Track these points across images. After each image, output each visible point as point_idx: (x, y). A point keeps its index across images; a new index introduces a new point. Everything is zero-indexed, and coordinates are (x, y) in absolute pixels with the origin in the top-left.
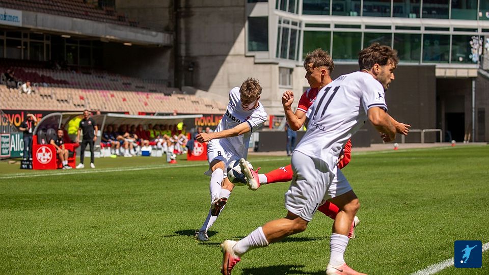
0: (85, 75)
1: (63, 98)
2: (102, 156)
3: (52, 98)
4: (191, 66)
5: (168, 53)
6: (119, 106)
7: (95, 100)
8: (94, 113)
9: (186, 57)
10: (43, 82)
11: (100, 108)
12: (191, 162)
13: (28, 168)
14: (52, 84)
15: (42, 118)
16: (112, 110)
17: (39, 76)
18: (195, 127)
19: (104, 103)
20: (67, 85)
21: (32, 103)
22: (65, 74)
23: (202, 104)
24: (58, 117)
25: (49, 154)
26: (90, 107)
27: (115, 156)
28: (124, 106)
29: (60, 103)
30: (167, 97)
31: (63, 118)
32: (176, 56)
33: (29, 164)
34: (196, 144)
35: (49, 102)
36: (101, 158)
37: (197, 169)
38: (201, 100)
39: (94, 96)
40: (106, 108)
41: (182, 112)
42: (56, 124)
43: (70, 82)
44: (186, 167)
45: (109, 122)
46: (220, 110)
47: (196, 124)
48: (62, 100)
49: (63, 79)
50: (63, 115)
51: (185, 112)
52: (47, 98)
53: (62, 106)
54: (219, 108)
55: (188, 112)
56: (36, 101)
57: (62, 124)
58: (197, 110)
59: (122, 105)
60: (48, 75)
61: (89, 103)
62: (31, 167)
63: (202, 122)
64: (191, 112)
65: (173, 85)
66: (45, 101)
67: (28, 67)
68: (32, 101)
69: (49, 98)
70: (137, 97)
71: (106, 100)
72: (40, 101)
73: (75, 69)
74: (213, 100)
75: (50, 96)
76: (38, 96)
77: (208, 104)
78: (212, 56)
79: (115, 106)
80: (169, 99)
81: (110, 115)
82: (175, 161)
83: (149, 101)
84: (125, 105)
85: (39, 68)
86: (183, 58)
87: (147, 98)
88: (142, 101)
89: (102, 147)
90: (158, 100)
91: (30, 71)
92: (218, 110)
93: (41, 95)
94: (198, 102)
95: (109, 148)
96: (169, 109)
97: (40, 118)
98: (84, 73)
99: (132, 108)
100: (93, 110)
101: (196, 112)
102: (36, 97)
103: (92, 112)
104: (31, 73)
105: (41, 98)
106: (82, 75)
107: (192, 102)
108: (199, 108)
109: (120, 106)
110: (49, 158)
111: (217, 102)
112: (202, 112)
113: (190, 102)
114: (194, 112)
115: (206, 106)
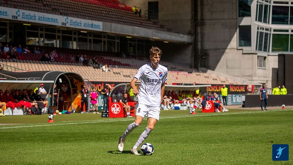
0: (140, 61)
1: (127, 75)
3: (120, 75)
4: (205, 55)
5: (191, 47)
9: (201, 50)
10: (115, 65)
12: (204, 113)
13: (106, 116)
14: (121, 66)
15: (114, 86)
17: (113, 61)
18: (207, 92)
20: (130, 67)
21: (108, 78)
22: (128, 60)
23: (211, 78)
24: (124, 86)
25: (119, 108)
29: (125, 77)
30: (189, 74)
31: (127, 87)
32: (195, 49)
33: (107, 114)
34: (207, 102)
35: (119, 77)
37: (208, 117)
38: (210, 76)
41: (199, 83)
42: (123, 90)
43: (132, 65)
44: (201, 116)
46: (221, 82)
47: (207, 90)
48: (127, 76)
49: (127, 63)
50: (127, 85)
51: (200, 83)
52: (117, 75)
53: (126, 80)
54: (221, 81)
55: (202, 83)
56: (111, 76)
57: (126, 90)
60: (118, 61)
62: (108, 116)
63: (211, 89)
64: (204, 83)
65: (193, 67)
66: (116, 77)
67: (106, 56)
68: (108, 76)
69: (119, 74)
70: (172, 74)
72: (113, 76)
73: (134, 57)
74: (218, 76)
75: (119, 73)
76: (112, 73)
77: (215, 78)
78: (217, 49)
80: (191, 75)
82: (195, 113)
83: (179, 76)
85: (112, 56)
86: (199, 51)
87: (178, 74)
88: (175, 76)
90: (184, 76)
91: (107, 58)
93: (114, 73)
94: (208, 77)
96: (191, 81)
97: (113, 86)
98: (139, 59)
99: (169, 81)
101: (208, 83)
102: (111, 74)
104: (108, 59)
105: (114, 74)
106: (138, 60)
107: (205, 77)
108: (209, 81)
110: (119, 110)
111: (220, 77)
112: (211, 83)
113: (204, 77)
114: (206, 83)
115: (213, 79)
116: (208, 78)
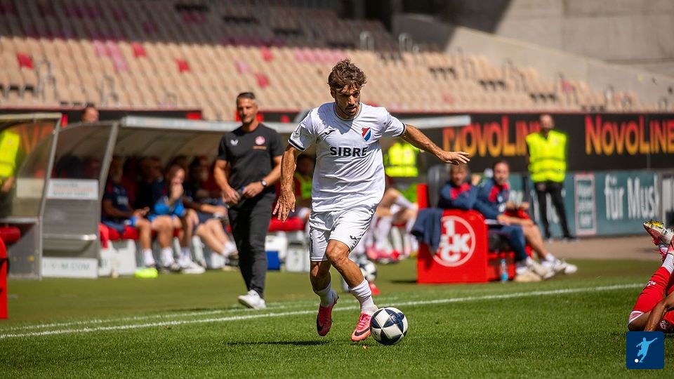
2: (105, 271)
6: (164, 88)
7: (76, 68)
8: (73, 115)
11: (94, 97)
12: (432, 290)
16: (138, 105)
19: (110, 81)
23: (467, 76)
26: (56, 95)
27: (152, 273)
28: (182, 89)
34: (449, 223)
36: (102, 278)
37: (456, 313)
38: (463, 62)
39: (71, 55)
40: (115, 97)
45: (130, 149)
46: (533, 96)
54: (532, 90)
58: (447, 99)
59: (174, 85)
61: (53, 80)
63: (469, 144)
64: (428, 108)
65: (359, 8)
70: (230, 57)
71: (116, 69)
74: (510, 62)
77: (491, 77)
79: (151, 89)
81: (131, 122)
83: (273, 70)
84: (188, 87)
87: (268, 61)
88: (249, 70)
89: (103, 241)
90: (307, 65)
92: (526, 97)
94: (452, 70)
95: (131, 244)
99: (212, 95)
100: (70, 106)
101: (448, 108)
103: (64, 112)
107: (432, 70)
108: (455, 94)
109: (170, 89)
111: (522, 69)
112: (468, 107)
113: (424, 71)
114: (438, 108)
115: (482, 83)
116: (449, 76)
